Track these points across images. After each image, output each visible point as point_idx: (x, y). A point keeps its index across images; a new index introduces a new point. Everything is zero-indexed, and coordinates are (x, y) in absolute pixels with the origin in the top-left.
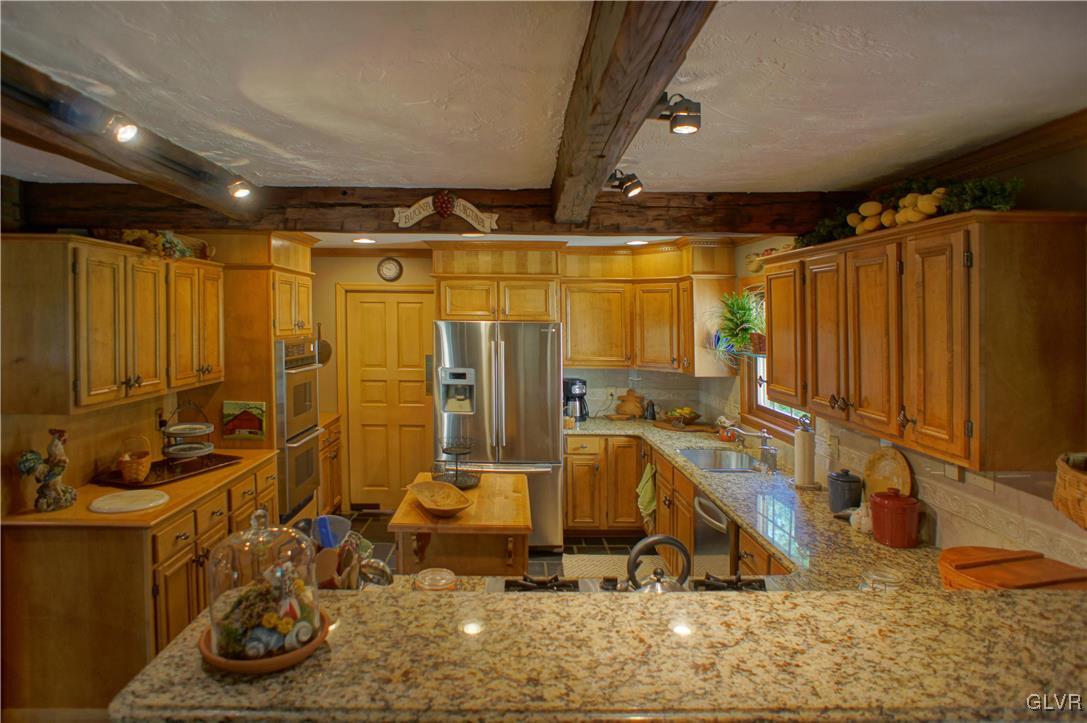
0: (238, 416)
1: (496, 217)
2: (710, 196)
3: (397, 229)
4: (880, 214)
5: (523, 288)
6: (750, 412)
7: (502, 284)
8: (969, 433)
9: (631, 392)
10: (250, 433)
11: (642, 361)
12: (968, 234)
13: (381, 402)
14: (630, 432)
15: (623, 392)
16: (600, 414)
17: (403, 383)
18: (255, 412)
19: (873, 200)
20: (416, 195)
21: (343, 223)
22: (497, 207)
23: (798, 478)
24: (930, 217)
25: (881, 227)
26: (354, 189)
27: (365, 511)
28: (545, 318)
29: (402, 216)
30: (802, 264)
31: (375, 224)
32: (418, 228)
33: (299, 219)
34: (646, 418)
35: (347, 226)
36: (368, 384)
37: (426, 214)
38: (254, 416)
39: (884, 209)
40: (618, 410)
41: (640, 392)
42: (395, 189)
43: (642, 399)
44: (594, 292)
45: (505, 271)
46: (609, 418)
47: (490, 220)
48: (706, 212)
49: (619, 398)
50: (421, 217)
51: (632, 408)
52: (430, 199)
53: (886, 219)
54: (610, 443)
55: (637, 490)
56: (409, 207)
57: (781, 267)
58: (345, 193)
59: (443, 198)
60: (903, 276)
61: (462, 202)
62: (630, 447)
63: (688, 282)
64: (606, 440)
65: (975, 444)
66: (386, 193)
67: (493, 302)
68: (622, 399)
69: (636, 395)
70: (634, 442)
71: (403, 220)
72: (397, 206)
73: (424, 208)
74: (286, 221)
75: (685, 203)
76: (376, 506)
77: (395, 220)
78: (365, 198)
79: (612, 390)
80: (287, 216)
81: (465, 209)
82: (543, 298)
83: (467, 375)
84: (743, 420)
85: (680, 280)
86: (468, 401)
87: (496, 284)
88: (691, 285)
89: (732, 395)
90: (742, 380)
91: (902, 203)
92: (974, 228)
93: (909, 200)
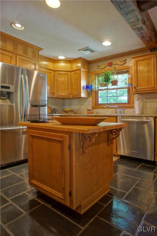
6: (95, 106)
30: (156, 55)
34: (53, 113)
51: (49, 110)
67: (14, 62)
82: (34, 66)
83: (10, 88)
84: (93, 108)
85: (72, 71)
86: (8, 100)
87: (15, 55)
88: (80, 72)
89: (86, 104)
90: (93, 98)
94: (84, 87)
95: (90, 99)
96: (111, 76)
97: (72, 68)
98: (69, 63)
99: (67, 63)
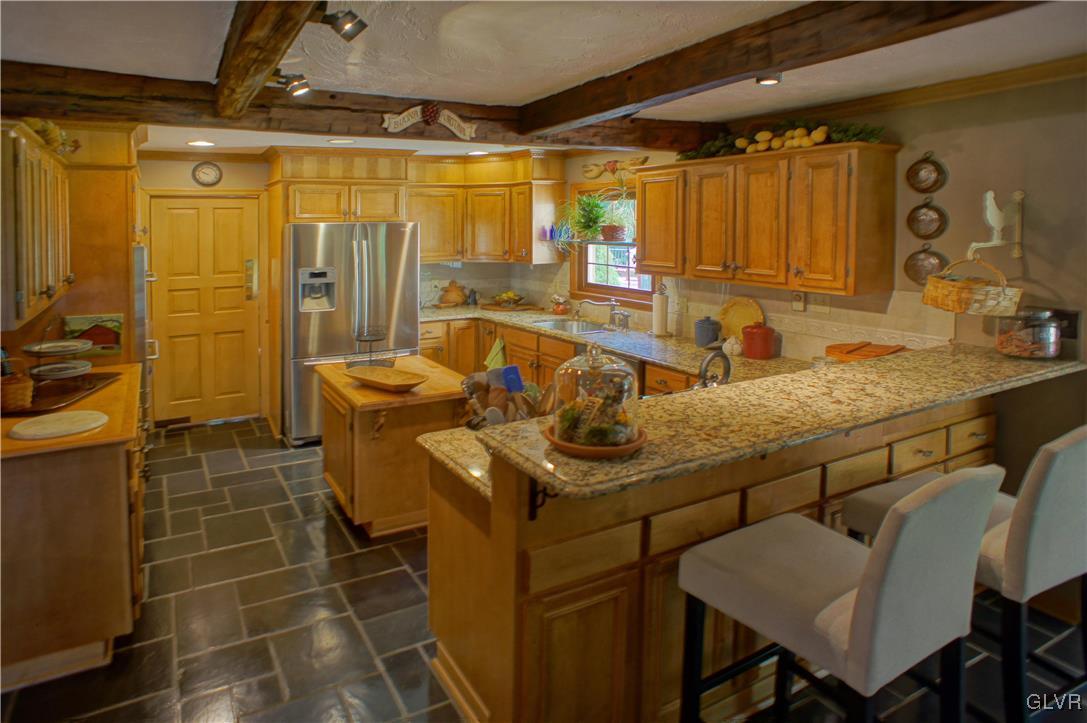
0: (87, 331)
1: (475, 127)
3: (386, 133)
4: (770, 140)
5: (374, 192)
6: (579, 289)
7: (353, 188)
8: (847, 274)
9: (453, 283)
10: (103, 348)
11: (472, 255)
12: (850, 156)
13: (192, 311)
14: (470, 316)
15: (446, 283)
16: (428, 304)
17: (218, 291)
18: (110, 325)
19: (767, 130)
20: (406, 104)
21: (331, 125)
22: (474, 119)
23: (656, 330)
24: (817, 144)
25: (769, 149)
26: (343, 94)
27: (171, 427)
28: (394, 219)
29: (392, 122)
30: (685, 172)
31: (362, 127)
32: (405, 134)
33: (284, 119)
34: (468, 304)
35: (334, 128)
36: (175, 293)
37: (414, 121)
38: (109, 330)
39: (774, 137)
40: (442, 300)
41: (461, 282)
42: (385, 97)
43: (462, 288)
44: (430, 196)
45: (356, 175)
46: (436, 307)
47: (470, 129)
48: (629, 132)
49: (442, 289)
50: (409, 124)
51: (455, 296)
52: (418, 109)
53: (776, 143)
54: (452, 328)
55: (485, 363)
56: (400, 113)
57: (660, 175)
58: (333, 96)
59: (430, 109)
60: (791, 181)
61: (446, 112)
62: (468, 328)
63: (527, 186)
64: (449, 324)
65: (851, 280)
66: (377, 100)
67: (344, 206)
68: (446, 290)
69: (458, 285)
70: (473, 323)
71: (392, 125)
72: (386, 112)
73: (414, 116)
74: (270, 120)
76: (187, 420)
77: (385, 125)
78: (356, 104)
79: (436, 283)
80: (271, 115)
81: (449, 118)
82: (393, 200)
83: (328, 274)
84: (573, 296)
85: (514, 185)
86: (325, 299)
87: (347, 188)
88: (531, 189)
89: (558, 278)
90: (572, 265)
91: (789, 134)
92: (854, 152)
93: (799, 132)
94: (543, 233)
95: (567, 265)
97: (514, 174)
98: (508, 160)
99: (505, 161)
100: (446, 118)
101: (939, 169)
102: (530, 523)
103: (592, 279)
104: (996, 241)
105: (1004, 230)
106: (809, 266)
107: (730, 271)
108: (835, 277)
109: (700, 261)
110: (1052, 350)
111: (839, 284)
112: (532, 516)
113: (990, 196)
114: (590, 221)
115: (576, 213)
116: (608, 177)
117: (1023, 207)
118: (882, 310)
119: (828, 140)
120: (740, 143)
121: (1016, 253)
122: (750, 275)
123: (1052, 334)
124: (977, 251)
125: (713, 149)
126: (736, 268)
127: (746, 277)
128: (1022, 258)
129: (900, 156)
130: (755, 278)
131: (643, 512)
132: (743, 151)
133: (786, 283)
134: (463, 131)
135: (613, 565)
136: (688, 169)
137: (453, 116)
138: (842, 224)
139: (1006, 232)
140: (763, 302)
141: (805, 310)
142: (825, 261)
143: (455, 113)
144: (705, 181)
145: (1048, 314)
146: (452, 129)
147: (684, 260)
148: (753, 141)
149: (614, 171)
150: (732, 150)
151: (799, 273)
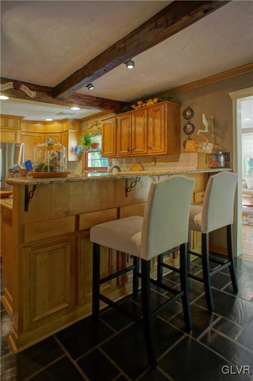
1: (35, 93)
2: (97, 98)
12: (165, 106)
19: (141, 101)
20: (6, 80)
22: (36, 90)
24: (155, 103)
25: (142, 107)
28: (15, 142)
30: (116, 119)
32: (6, 92)
37: (10, 87)
39: (143, 103)
47: (33, 94)
50: (8, 88)
52: (12, 83)
53: (144, 105)
56: (4, 84)
59: (17, 84)
60: (148, 117)
61: (24, 86)
65: (166, 149)
73: (10, 85)
75: (91, 99)
82: (15, 135)
88: (68, 133)
89: (78, 167)
90: (83, 162)
91: (147, 101)
92: (166, 105)
93: (150, 100)
94: (72, 149)
95: (81, 161)
96: (91, 138)
97: (62, 128)
98: (61, 123)
100: (23, 88)
101: (192, 111)
102: (26, 212)
103: (89, 165)
104: (206, 131)
105: (209, 127)
106: (154, 145)
107: (130, 152)
108: (161, 148)
109: (121, 150)
110: (222, 165)
111: (163, 150)
112: (26, 209)
113: (204, 115)
114: (87, 142)
115: (83, 140)
116: (95, 128)
117: (214, 121)
118: (178, 161)
119: (159, 101)
120: (133, 106)
121: (213, 136)
122: (136, 152)
123: (222, 159)
124: (200, 133)
125: (125, 109)
126: (132, 150)
127: (135, 153)
128: (215, 137)
129: (181, 108)
130: (137, 153)
131: (77, 213)
132: (134, 109)
133: (147, 153)
134: (31, 94)
135: (63, 233)
136: (118, 118)
137: (26, 87)
138: (163, 129)
139: (209, 128)
140: (142, 164)
141: (155, 165)
142: (158, 143)
143: (27, 86)
144: (122, 121)
145: (221, 153)
146: (26, 92)
147: (116, 151)
148: (137, 105)
149: (96, 125)
150: (131, 109)
151: (151, 148)
